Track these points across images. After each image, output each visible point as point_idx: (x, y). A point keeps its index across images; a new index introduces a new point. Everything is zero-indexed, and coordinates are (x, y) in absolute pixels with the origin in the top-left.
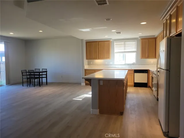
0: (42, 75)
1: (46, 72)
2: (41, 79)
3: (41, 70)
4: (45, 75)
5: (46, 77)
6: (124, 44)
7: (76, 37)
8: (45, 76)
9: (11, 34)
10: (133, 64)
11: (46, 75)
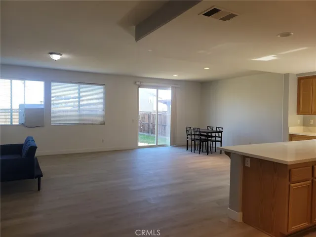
0: (215, 137)
1: (221, 132)
2: (209, 142)
3: (215, 129)
4: (219, 137)
5: (221, 141)
7: (265, 71)
8: (219, 139)
9: (175, 76)
11: (221, 137)
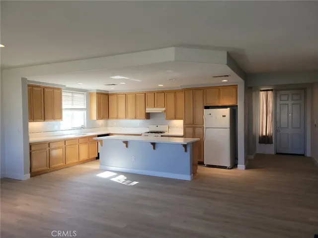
6: (72, 96)
10: (82, 127)
